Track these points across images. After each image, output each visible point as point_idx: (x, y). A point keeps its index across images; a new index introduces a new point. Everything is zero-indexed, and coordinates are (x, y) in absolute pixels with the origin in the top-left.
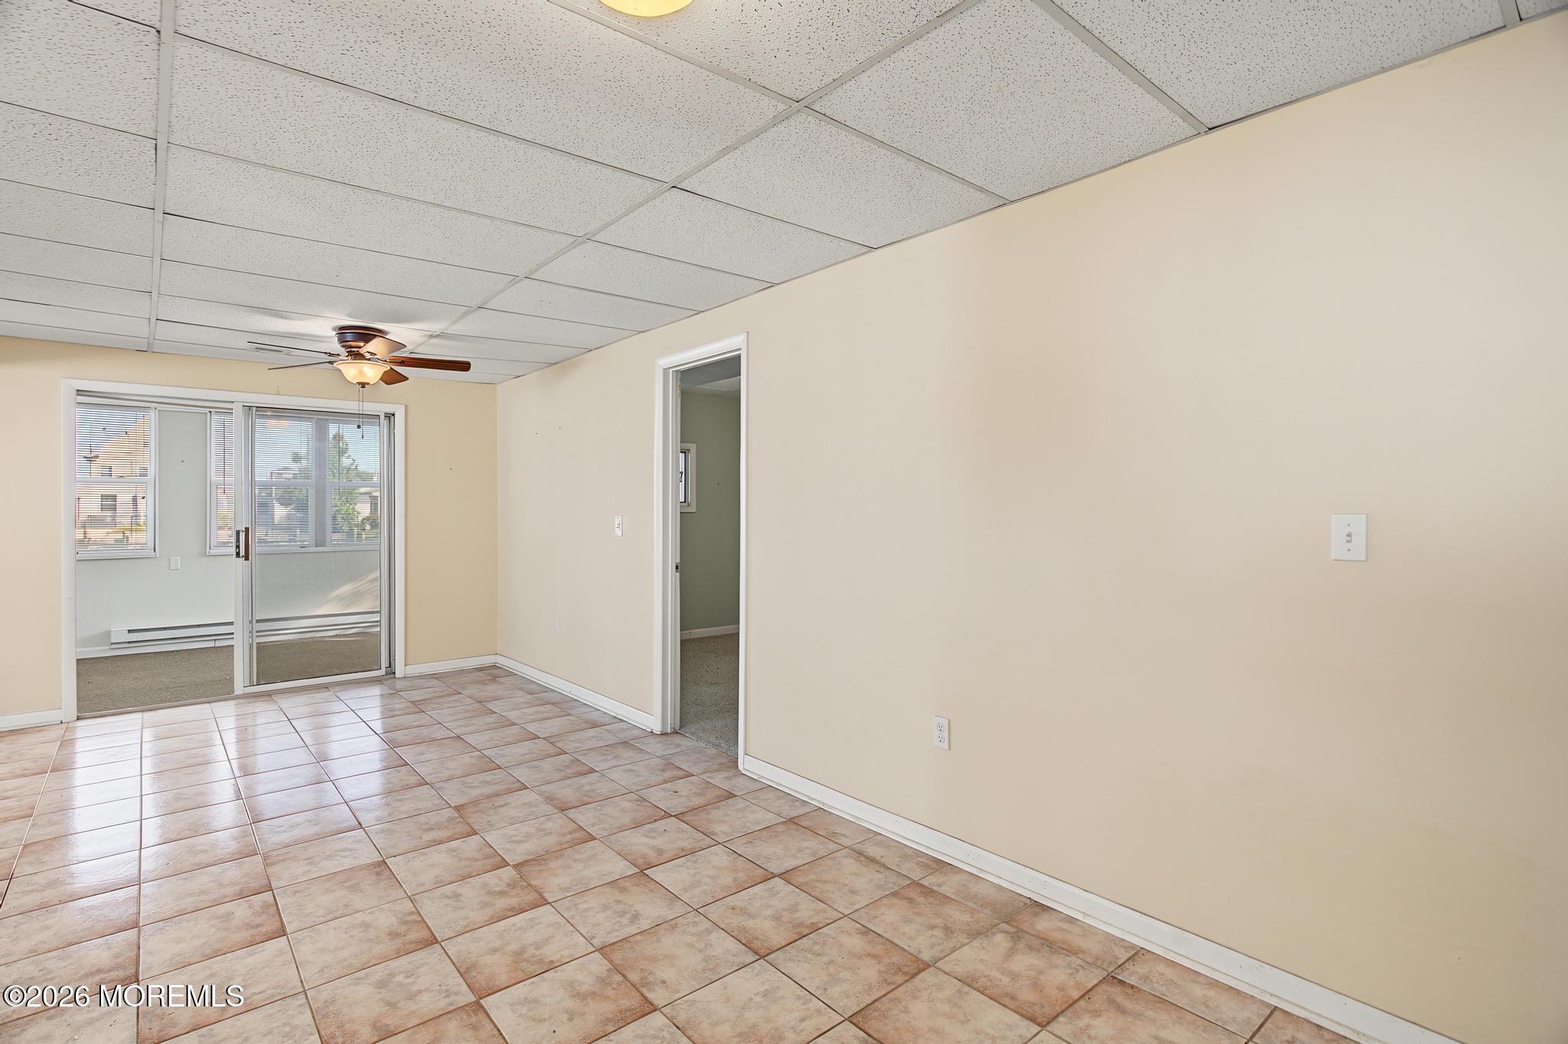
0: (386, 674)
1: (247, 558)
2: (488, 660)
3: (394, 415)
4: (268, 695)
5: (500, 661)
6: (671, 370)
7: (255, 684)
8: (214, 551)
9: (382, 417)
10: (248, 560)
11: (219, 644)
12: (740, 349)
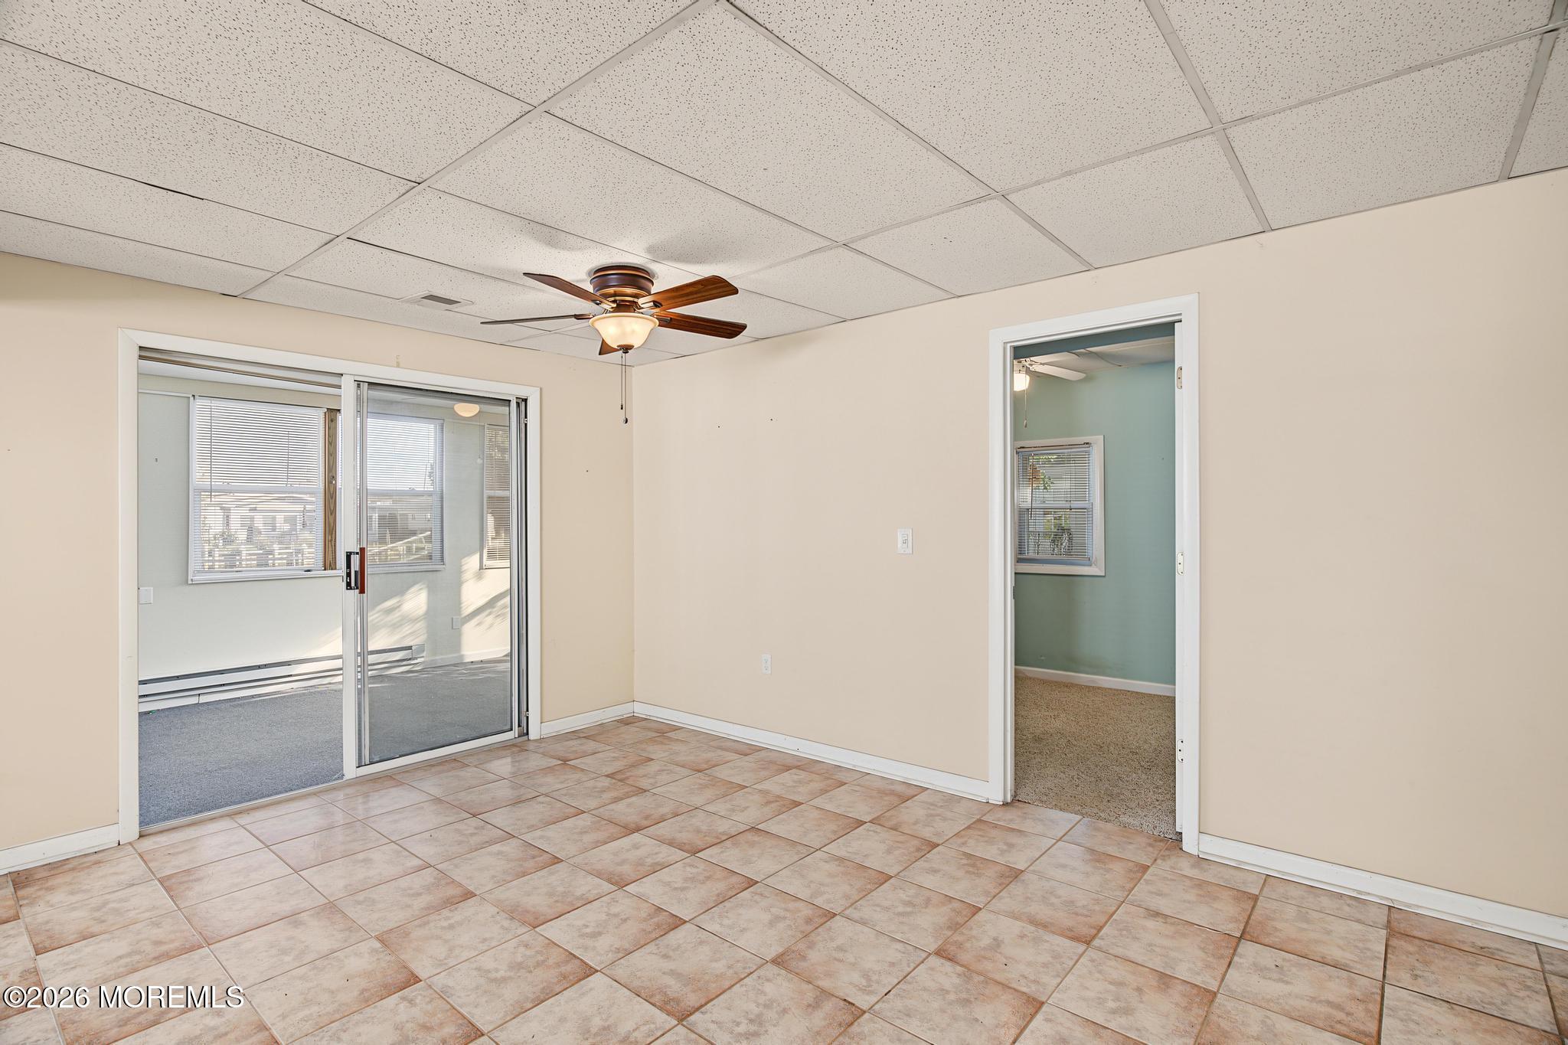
0: (519, 736)
1: (362, 591)
2: (623, 711)
3: (525, 400)
4: (389, 777)
5: (641, 710)
6: (1009, 345)
7: (368, 762)
8: (199, 578)
9: (514, 405)
10: (364, 593)
11: (204, 699)
12: (1180, 314)
